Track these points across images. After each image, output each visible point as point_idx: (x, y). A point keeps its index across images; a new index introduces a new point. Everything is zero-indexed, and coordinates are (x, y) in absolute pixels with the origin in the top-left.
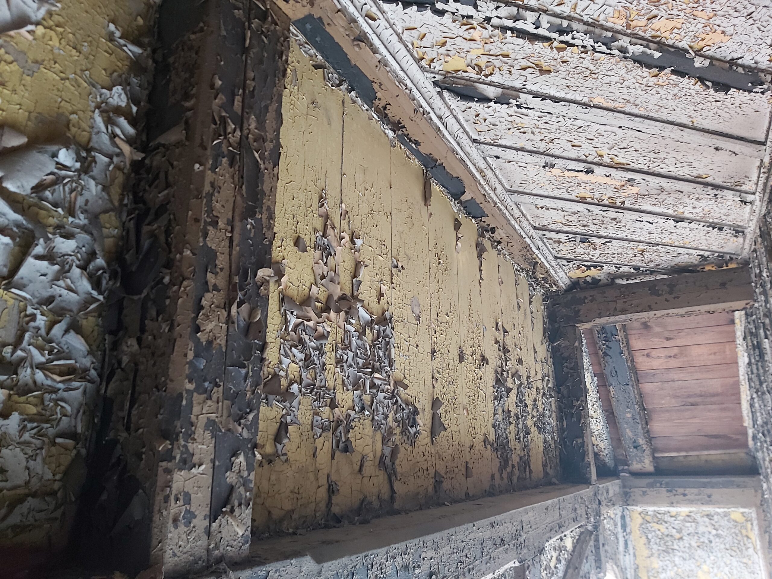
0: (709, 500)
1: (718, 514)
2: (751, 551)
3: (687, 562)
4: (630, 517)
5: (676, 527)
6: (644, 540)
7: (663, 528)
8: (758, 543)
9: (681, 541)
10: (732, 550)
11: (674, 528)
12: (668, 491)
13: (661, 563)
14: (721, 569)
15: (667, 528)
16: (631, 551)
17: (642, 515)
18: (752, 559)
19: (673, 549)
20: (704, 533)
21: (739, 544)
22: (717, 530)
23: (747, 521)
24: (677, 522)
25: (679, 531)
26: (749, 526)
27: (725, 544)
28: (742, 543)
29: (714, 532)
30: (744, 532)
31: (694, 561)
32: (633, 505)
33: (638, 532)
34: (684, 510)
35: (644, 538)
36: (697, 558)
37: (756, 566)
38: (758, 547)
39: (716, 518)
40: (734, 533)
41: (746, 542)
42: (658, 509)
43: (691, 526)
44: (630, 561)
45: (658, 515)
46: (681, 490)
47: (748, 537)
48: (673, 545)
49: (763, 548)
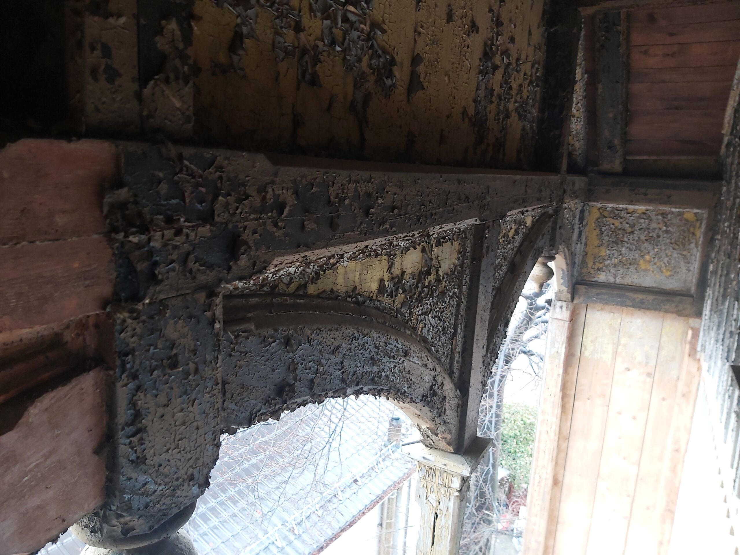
0: (668, 201)
1: (672, 213)
2: (693, 245)
3: (633, 252)
4: (589, 212)
5: (630, 222)
6: (597, 232)
7: (617, 223)
8: (701, 239)
9: (631, 234)
10: (676, 244)
11: (627, 223)
12: (630, 190)
13: (608, 252)
14: (662, 259)
15: (621, 223)
16: (583, 241)
17: (601, 210)
18: (691, 251)
19: (622, 241)
20: (655, 229)
21: (684, 239)
22: (667, 227)
23: (697, 220)
24: (632, 218)
25: (632, 226)
26: (698, 224)
27: (671, 240)
28: (686, 239)
29: (664, 228)
30: (692, 230)
31: (640, 252)
32: (594, 201)
33: (594, 225)
34: (641, 208)
35: (597, 230)
36: (642, 249)
37: (693, 258)
38: (700, 242)
39: (669, 216)
40: (683, 230)
41: (691, 238)
42: (617, 206)
43: (644, 222)
44: (581, 249)
45: (616, 211)
46: (643, 190)
47: (694, 234)
48: (623, 237)
49: (704, 243)
